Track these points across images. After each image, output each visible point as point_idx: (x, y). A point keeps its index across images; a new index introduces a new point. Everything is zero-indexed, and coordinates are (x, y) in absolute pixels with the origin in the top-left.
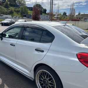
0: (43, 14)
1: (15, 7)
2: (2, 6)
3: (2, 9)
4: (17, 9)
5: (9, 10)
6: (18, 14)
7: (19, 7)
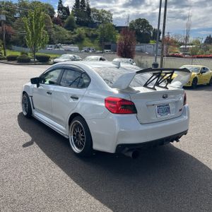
0: (151, 41)
1: (87, 26)
2: (61, 25)
3: (60, 33)
4: (92, 32)
5: (75, 33)
6: (93, 42)
7: (97, 27)
